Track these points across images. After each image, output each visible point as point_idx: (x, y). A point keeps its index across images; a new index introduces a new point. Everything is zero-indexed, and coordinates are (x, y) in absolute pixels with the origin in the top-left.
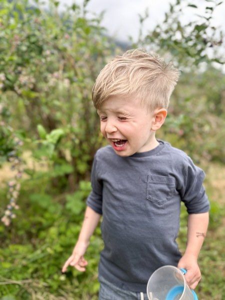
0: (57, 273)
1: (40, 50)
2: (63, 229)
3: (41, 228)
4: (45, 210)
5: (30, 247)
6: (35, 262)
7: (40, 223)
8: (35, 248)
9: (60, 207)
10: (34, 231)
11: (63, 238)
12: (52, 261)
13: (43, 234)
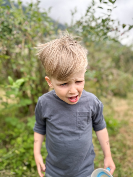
0: (21, 165)
1: (10, 31)
2: (25, 138)
3: (12, 138)
4: (15, 127)
5: (5, 150)
6: (8, 159)
7: (12, 135)
8: (8, 150)
9: (24, 125)
10: (7, 140)
11: (25, 143)
12: (18, 158)
13: (13, 142)
